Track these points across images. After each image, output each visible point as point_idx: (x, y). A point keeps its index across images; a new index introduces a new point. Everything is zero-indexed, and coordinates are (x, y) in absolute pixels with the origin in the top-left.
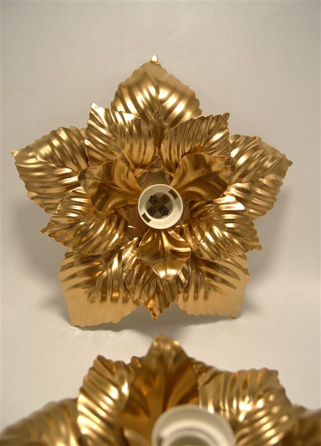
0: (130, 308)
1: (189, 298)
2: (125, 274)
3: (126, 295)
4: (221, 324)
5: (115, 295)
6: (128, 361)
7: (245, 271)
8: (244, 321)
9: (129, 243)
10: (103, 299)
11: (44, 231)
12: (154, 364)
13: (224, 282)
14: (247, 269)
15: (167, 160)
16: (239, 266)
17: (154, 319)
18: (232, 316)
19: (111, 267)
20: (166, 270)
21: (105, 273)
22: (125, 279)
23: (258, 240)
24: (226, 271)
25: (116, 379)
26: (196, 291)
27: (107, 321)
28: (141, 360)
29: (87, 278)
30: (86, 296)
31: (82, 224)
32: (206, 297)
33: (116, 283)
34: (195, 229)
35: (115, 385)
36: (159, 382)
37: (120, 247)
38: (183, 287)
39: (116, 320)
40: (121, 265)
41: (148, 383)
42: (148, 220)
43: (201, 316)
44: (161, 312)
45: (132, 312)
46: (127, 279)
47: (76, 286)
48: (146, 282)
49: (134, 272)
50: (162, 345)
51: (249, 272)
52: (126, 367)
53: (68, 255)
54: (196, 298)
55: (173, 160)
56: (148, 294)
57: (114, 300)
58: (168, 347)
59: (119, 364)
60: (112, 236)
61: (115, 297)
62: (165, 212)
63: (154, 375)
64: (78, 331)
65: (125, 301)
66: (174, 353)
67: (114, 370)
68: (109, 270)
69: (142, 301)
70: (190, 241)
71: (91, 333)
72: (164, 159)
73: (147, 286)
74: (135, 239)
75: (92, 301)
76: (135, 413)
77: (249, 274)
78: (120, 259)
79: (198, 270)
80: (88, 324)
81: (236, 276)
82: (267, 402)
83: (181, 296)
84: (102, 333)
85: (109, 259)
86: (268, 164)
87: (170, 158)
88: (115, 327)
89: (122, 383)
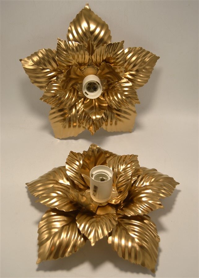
0: (81, 130)
1: (108, 125)
2: (78, 116)
3: (80, 125)
4: (124, 135)
5: (75, 124)
6: (82, 153)
7: (135, 112)
8: (135, 134)
9: (80, 101)
10: (70, 126)
11: (41, 99)
12: (90, 153)
13: (124, 117)
14: (135, 111)
15: (95, 61)
16: (131, 110)
17: (92, 135)
18: (130, 132)
19: (72, 112)
20: (96, 116)
21: (70, 116)
22: (79, 118)
23: (138, 100)
24: (125, 112)
25: (78, 159)
26: (111, 121)
27: (72, 136)
28: (86, 152)
29: (62, 118)
30: (62, 125)
31: (58, 95)
32: (116, 124)
33: (74, 119)
34: (110, 94)
35: (78, 161)
36: (92, 159)
37: (76, 103)
38: (104, 121)
39: (76, 135)
40: (76, 112)
41: (89, 159)
42: (87, 94)
43: (114, 132)
44: (95, 132)
45: (83, 132)
46: (80, 118)
47: (57, 122)
48: (88, 119)
49: (82, 115)
50: (93, 147)
51: (136, 112)
52: (81, 155)
53: (52, 109)
54: (111, 125)
55: (98, 61)
56: (89, 124)
57: (74, 127)
58: (95, 148)
59: (79, 154)
60: (72, 98)
61: (75, 125)
62: (95, 88)
63: (91, 157)
64: (59, 141)
65: (79, 126)
66: (97, 150)
67: (77, 156)
68: (71, 114)
69: (87, 128)
70: (107, 99)
71: (65, 141)
72: (94, 61)
73: (89, 121)
74: (82, 99)
75: (65, 127)
76: (85, 169)
77: (136, 113)
78: (76, 108)
79: (112, 112)
80: (63, 137)
81: (129, 114)
82: (132, 165)
83: (104, 124)
84: (70, 141)
85: (71, 109)
86: (147, 60)
87: (97, 60)
88: (76, 138)
89: (80, 160)
